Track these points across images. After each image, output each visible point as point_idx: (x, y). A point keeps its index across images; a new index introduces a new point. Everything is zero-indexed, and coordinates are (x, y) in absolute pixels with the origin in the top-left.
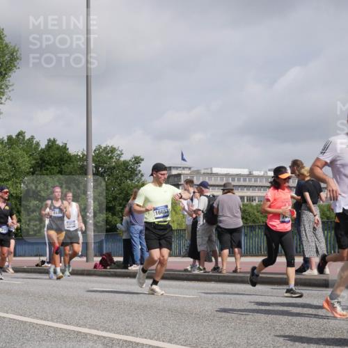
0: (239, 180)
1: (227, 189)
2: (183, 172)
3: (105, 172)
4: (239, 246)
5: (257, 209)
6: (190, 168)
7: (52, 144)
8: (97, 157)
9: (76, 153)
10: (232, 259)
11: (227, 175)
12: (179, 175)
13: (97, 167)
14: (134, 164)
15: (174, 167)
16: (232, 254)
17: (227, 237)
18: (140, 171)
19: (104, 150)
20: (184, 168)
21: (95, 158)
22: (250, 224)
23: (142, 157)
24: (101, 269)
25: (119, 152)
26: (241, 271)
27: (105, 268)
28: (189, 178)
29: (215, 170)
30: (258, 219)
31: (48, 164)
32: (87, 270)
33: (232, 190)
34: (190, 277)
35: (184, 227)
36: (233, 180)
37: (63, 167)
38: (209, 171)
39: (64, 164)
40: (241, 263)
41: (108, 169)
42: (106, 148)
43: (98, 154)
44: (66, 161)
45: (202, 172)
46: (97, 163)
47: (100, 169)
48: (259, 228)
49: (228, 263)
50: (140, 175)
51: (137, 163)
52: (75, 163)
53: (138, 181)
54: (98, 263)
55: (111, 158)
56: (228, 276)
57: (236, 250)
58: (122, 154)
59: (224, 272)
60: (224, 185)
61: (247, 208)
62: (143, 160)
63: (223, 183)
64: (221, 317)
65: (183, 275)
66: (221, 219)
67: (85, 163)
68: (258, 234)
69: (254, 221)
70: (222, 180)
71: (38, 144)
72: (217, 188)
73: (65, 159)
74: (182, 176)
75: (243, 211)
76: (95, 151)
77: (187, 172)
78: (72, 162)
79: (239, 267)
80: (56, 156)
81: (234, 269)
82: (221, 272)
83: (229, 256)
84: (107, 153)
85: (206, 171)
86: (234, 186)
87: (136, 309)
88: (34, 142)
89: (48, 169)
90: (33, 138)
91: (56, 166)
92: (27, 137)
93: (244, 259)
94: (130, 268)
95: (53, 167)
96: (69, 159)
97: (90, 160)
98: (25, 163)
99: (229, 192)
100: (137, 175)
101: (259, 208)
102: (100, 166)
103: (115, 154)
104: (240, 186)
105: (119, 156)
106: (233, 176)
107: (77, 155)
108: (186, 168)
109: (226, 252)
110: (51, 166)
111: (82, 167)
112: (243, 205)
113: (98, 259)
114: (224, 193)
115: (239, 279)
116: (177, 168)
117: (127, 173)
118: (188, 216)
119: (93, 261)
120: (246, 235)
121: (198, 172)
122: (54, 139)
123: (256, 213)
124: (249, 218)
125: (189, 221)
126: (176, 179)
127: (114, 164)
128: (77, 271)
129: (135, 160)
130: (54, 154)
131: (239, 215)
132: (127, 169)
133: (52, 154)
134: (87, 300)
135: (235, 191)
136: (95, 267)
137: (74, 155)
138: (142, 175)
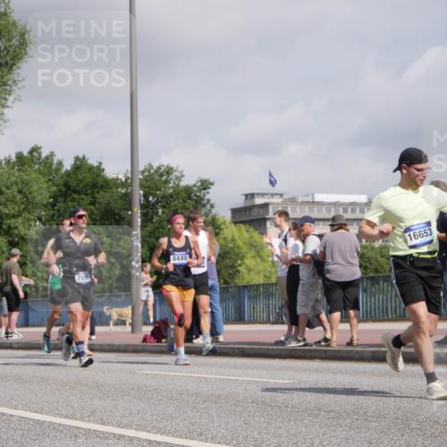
0: (353, 211)
1: (337, 224)
2: (272, 200)
3: (157, 202)
4: (356, 307)
5: (381, 253)
6: (281, 195)
7: (80, 164)
8: (147, 181)
9: (115, 176)
10: (346, 326)
11: (336, 204)
12: (266, 206)
13: (146, 196)
14: (200, 190)
15: (258, 194)
16: (346, 318)
17: (338, 294)
18: (209, 201)
19: (156, 172)
20: (272, 195)
21: (144, 182)
22: (371, 275)
23: (211, 180)
24: (153, 344)
25: (178, 174)
26: (359, 343)
27: (159, 341)
28: (280, 209)
29: (319, 197)
30: (383, 268)
31: (75, 192)
32: (133, 345)
33: (345, 225)
34: (284, 353)
35: (274, 280)
36: (345, 211)
37: (97, 195)
38: (310, 199)
39: (98, 192)
40: (359, 332)
41: (162, 198)
42: (159, 168)
43: (147, 176)
44: (102, 187)
45: (300, 199)
46: (147, 189)
47: (151, 199)
48: (385, 281)
49: (341, 332)
50: (208, 207)
51: (205, 189)
52: (114, 190)
53: (206, 215)
54: (149, 334)
55: (167, 182)
56: (339, 351)
57: (352, 312)
58: (183, 176)
59: (334, 344)
60: (333, 219)
61: (365, 251)
62: (213, 184)
63: (331, 216)
64: (330, 412)
65: (273, 349)
66: (329, 267)
67: (129, 191)
68: (383, 289)
69: (376, 271)
70: (329, 211)
71: (60, 164)
72: (321, 223)
73: (99, 185)
74: (270, 207)
75: (361, 256)
76: (143, 172)
77: (277, 200)
78: (111, 188)
79: (355, 338)
80: (86, 181)
81: (348, 340)
82: (328, 346)
83: (341, 322)
84: (161, 175)
85: (305, 199)
86: (347, 220)
87: (204, 401)
88: (55, 162)
89: (74, 200)
90: (52, 154)
91: (86, 195)
92: (44, 154)
93: (363, 326)
94: (195, 341)
95: (83, 196)
96: (105, 184)
97: (136, 185)
98: (42, 191)
99: (341, 228)
100: (204, 206)
101: (383, 251)
102: (151, 194)
103: (173, 176)
104: (355, 220)
105: (179, 179)
106: (346, 206)
107: (117, 179)
108: (277, 194)
109: (337, 315)
110: (79, 194)
111: (126, 195)
112: (361, 247)
113: (148, 329)
114: (332, 231)
115: (357, 355)
116: (263, 195)
117: (190, 204)
118: (280, 264)
119: (141, 331)
120: (365, 291)
121: (293, 201)
122: (84, 157)
123: (380, 259)
124: (369, 266)
125: (283, 271)
126: (261, 211)
127: (171, 191)
128: (118, 346)
129: (202, 184)
130: (84, 177)
131: (356, 261)
132: (190, 198)
133: (80, 177)
134: (132, 389)
135: (349, 227)
136: (145, 340)
137: (113, 179)
138: (212, 206)
